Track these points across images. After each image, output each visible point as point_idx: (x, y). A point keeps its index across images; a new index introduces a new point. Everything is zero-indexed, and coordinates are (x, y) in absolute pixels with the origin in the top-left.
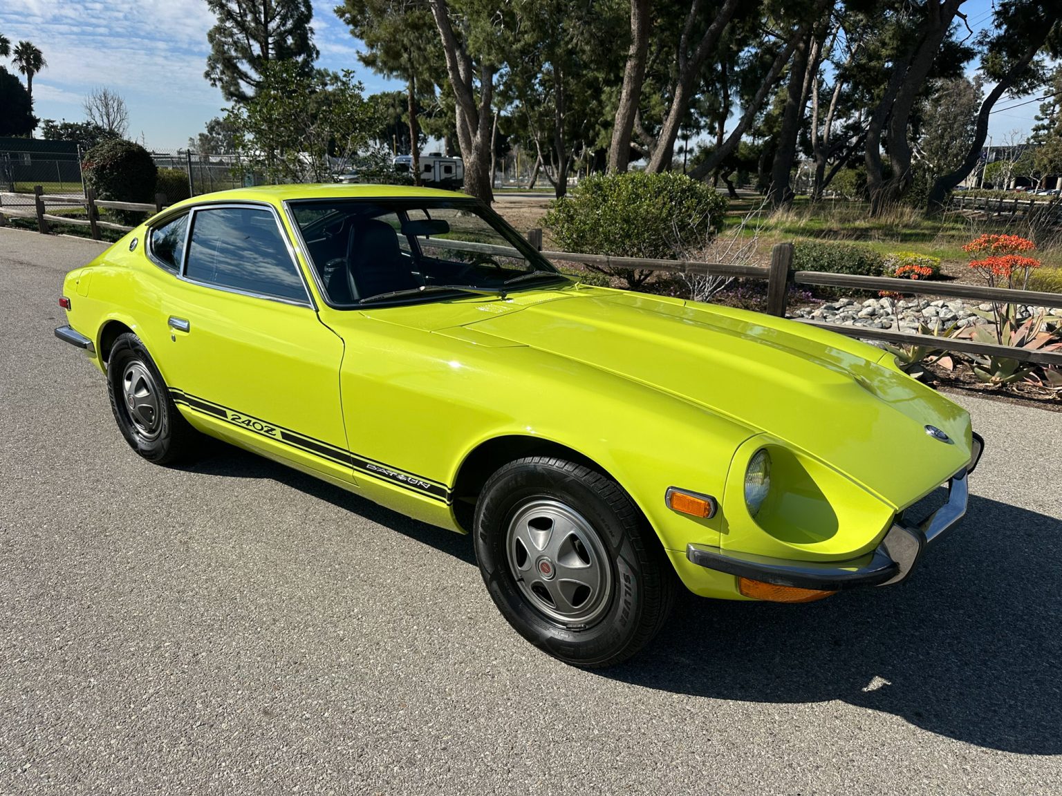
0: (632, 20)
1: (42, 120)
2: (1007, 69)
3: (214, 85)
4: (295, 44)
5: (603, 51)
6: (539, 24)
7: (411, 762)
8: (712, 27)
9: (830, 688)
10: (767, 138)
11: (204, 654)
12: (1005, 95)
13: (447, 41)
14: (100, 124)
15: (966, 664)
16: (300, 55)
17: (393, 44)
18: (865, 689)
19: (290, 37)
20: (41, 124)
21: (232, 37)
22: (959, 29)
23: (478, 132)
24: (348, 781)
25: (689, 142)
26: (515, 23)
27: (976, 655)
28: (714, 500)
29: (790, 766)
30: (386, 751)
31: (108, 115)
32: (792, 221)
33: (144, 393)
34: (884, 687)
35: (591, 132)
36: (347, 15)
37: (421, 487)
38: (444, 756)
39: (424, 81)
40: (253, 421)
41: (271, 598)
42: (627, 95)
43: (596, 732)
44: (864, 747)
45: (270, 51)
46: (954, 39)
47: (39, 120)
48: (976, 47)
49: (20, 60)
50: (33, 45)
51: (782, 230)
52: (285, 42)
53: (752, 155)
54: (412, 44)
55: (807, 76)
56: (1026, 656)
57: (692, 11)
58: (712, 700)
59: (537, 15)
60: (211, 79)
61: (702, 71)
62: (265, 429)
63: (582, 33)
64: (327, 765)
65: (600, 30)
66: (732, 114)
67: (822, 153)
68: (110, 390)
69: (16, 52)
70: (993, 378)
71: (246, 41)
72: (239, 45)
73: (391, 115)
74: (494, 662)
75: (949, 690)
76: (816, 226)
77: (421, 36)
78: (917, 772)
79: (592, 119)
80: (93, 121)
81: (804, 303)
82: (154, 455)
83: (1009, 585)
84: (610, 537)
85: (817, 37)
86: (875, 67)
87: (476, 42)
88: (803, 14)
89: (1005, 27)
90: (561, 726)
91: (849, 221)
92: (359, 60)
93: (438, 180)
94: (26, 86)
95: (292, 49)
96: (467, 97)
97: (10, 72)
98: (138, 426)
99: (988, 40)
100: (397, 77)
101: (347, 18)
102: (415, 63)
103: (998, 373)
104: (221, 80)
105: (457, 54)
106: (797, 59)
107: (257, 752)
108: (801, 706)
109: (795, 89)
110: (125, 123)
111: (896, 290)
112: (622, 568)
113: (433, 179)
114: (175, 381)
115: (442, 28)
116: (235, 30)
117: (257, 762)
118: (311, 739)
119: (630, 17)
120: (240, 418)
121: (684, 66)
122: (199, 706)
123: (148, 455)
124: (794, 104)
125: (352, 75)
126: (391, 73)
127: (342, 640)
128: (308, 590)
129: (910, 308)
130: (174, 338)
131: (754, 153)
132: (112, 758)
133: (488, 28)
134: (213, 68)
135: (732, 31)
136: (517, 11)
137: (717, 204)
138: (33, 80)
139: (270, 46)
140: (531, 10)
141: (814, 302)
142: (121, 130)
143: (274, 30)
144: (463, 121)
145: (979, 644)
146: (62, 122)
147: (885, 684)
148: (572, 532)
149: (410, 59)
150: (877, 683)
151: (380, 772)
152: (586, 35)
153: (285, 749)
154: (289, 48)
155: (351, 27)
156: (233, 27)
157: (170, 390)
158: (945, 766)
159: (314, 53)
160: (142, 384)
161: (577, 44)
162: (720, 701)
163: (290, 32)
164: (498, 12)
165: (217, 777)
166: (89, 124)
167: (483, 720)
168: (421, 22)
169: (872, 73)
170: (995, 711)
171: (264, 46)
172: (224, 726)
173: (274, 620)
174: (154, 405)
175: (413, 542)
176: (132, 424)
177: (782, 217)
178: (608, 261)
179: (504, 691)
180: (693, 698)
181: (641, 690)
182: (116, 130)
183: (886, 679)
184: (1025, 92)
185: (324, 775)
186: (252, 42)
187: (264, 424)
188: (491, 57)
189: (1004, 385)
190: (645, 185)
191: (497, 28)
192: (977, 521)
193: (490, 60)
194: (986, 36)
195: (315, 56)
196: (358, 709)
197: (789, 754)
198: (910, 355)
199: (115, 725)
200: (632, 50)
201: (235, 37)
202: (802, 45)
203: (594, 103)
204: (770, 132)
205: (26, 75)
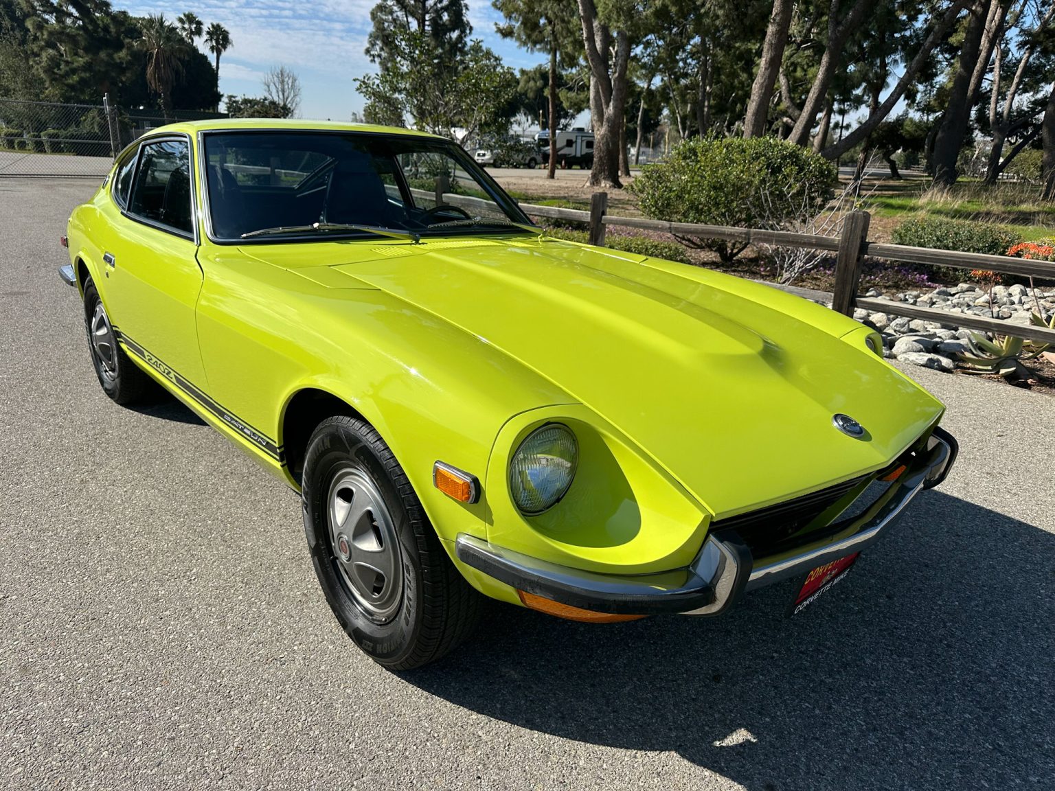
1: (226, 95)
3: (373, 61)
4: (450, 20)
5: (738, 16)
9: (673, 735)
10: (937, 114)
13: (584, 11)
14: (276, 99)
15: (875, 730)
16: (454, 31)
17: (532, 15)
18: (717, 743)
19: (446, 14)
20: (225, 99)
21: (392, 15)
24: (45, 758)
25: (846, 116)
27: (894, 719)
28: (476, 481)
30: (110, 730)
31: (283, 91)
32: (945, 203)
33: (104, 331)
34: (746, 744)
35: (739, 105)
37: (261, 443)
39: (567, 54)
40: (158, 362)
42: (766, 63)
45: (427, 28)
47: (222, 96)
49: (211, 40)
50: (222, 26)
51: (929, 211)
52: (441, 18)
53: (919, 132)
54: (557, 17)
55: (985, 45)
56: (966, 731)
60: (371, 55)
61: (856, 38)
62: (166, 371)
67: (1000, 130)
68: (86, 326)
69: (208, 33)
71: (405, 19)
72: (398, 22)
73: (531, 88)
74: (296, 648)
75: (832, 760)
76: (972, 208)
79: (740, 92)
80: (270, 97)
81: (917, 287)
82: (115, 393)
83: (993, 634)
87: (605, 9)
90: (317, 733)
91: (1014, 204)
92: (497, 32)
93: (578, 155)
94: (214, 64)
95: (446, 26)
96: (601, 68)
97: (201, 52)
100: (540, 50)
102: (558, 36)
104: (379, 56)
105: (594, 23)
106: (972, 25)
108: (621, 753)
110: (297, 99)
111: (991, 269)
113: (574, 154)
116: (395, 8)
118: (45, 705)
120: (152, 359)
121: (834, 31)
124: (965, 74)
125: (480, 45)
126: (535, 46)
129: (1045, 298)
130: (108, 273)
131: (921, 130)
134: (373, 45)
137: (821, 172)
138: (221, 58)
139: (427, 23)
141: (929, 287)
142: (294, 105)
143: (431, 7)
144: (597, 92)
146: (243, 97)
147: (748, 741)
148: (369, 508)
149: (553, 31)
150: (740, 736)
154: (444, 24)
156: (393, 5)
157: (115, 328)
159: (468, 29)
161: (710, 9)
163: (445, 9)
166: (265, 99)
167: (236, 712)
171: (421, 23)
174: (110, 343)
176: (101, 362)
177: (936, 198)
178: (670, 228)
179: (283, 682)
181: (439, 702)
182: (289, 106)
183: (753, 733)
186: (410, 19)
190: (744, 151)
192: (993, 548)
195: (468, 31)
196: (117, 679)
198: (1004, 345)
200: (775, 12)
201: (395, 15)
202: (979, 9)
203: (744, 76)
204: (941, 107)
205: (215, 54)
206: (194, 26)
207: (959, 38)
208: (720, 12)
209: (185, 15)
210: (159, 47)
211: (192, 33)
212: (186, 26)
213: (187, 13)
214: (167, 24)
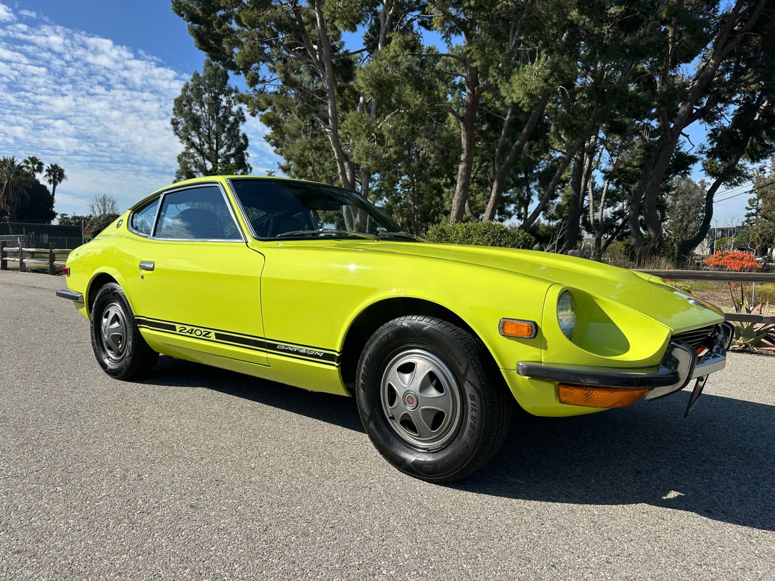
0: (462, 139)
1: (59, 214)
2: (721, 170)
4: (236, 163)
5: (443, 159)
6: (399, 141)
7: (306, 534)
8: (517, 143)
9: (637, 497)
10: (558, 221)
11: (146, 475)
12: (721, 188)
13: (339, 156)
15: (742, 484)
16: (238, 170)
17: (302, 158)
18: (664, 498)
19: (233, 159)
20: (58, 217)
21: (194, 159)
22: (685, 144)
23: (358, 216)
24: (255, 544)
26: (384, 141)
27: (749, 479)
28: (535, 323)
29: (610, 539)
30: (286, 528)
31: (105, 211)
33: (116, 325)
34: (679, 497)
35: (436, 217)
36: (272, 140)
37: (317, 356)
38: (332, 531)
40: (195, 328)
41: (200, 447)
42: (460, 187)
43: (452, 519)
44: (667, 530)
46: (682, 150)
47: (57, 214)
48: (698, 155)
49: (49, 175)
50: (59, 166)
52: (229, 162)
53: (549, 232)
54: (315, 161)
55: (583, 179)
57: (502, 134)
58: (543, 503)
59: (399, 136)
61: (511, 173)
62: (204, 334)
63: (429, 146)
64: (238, 535)
65: (441, 144)
66: (533, 201)
67: (598, 229)
68: (91, 327)
69: (47, 170)
70: (738, 341)
71: (203, 161)
72: (198, 163)
74: (371, 481)
75: (731, 498)
77: (321, 156)
78: (713, 544)
79: (437, 209)
80: (94, 214)
82: (118, 372)
84: (459, 367)
85: (588, 153)
86: (630, 170)
87: (358, 154)
88: (578, 132)
89: (716, 144)
90: (424, 516)
94: (51, 192)
95: (233, 166)
97: (42, 183)
98: (109, 352)
99: (706, 150)
101: (272, 142)
102: (317, 173)
103: (741, 338)
105: (346, 164)
106: (576, 166)
107: (183, 528)
108: (614, 507)
109: (576, 186)
112: (469, 390)
114: (141, 310)
115: (335, 147)
116: (196, 155)
117: (184, 533)
118: (227, 521)
119: (461, 138)
120: (185, 329)
121: (499, 168)
122: (140, 502)
123: (113, 374)
124: (576, 194)
125: (273, 174)
127: (253, 469)
128: (229, 443)
130: (142, 277)
131: (550, 231)
132: (69, 531)
133: (366, 144)
134: (179, 179)
135: (531, 147)
136: (385, 133)
138: (56, 188)
140: (395, 133)
143: (222, 154)
145: (750, 474)
146: (73, 215)
147: (680, 495)
148: (430, 369)
149: (313, 170)
151: (280, 539)
152: (432, 148)
153: (206, 527)
155: (274, 148)
156: (194, 152)
157: (136, 318)
158: (735, 540)
159: (249, 168)
160: (116, 318)
161: (425, 153)
162: (550, 503)
163: (233, 155)
164: (373, 134)
165: (151, 541)
166: (91, 216)
167: (363, 512)
168: (322, 145)
169: (628, 174)
170: (770, 510)
172: (158, 513)
173: (202, 458)
174: (123, 334)
175: (309, 419)
176: (104, 351)
179: (379, 497)
180: (528, 502)
181: (487, 497)
183: (680, 492)
184: (736, 184)
185: (236, 541)
186: (207, 162)
187: (203, 330)
188: (368, 163)
189: (747, 346)
191: (372, 144)
193: (367, 164)
194: (704, 148)
195: (249, 170)
196: (265, 505)
197: (608, 533)
199: (74, 512)
200: (463, 157)
201: (196, 159)
202: (579, 157)
203: (438, 199)
204: (561, 216)
205: (52, 185)
206: (37, 165)
207: (566, 175)
208: (433, 156)
209: (29, 158)
210: (9, 179)
211: (34, 170)
212: (30, 165)
213: (31, 156)
214: (17, 164)
